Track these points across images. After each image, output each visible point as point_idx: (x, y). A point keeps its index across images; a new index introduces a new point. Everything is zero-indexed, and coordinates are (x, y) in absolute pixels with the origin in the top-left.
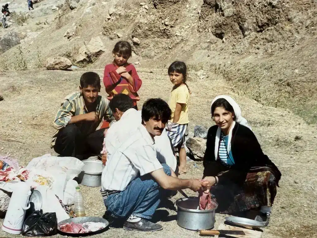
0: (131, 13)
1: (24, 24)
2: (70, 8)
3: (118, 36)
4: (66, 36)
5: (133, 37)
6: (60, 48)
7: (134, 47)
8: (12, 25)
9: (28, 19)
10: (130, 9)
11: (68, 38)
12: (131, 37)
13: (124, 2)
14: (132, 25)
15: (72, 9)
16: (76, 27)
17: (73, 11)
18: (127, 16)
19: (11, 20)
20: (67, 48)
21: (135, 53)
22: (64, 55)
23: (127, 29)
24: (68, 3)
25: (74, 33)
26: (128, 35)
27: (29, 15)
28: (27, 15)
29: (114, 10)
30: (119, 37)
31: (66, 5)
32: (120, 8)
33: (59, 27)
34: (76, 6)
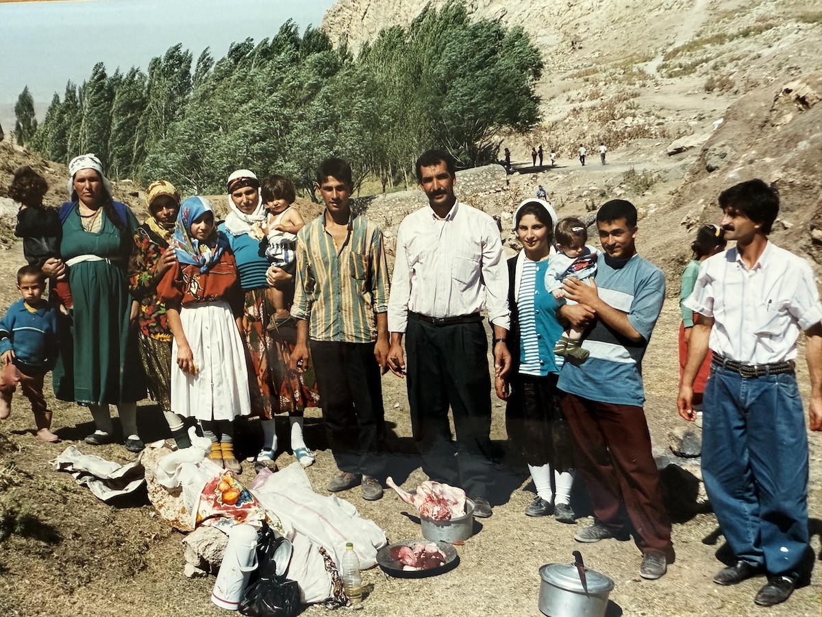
0: (815, 181)
1: (646, 193)
2: (707, 168)
3: (783, 225)
4: (684, 223)
5: (812, 228)
6: (668, 245)
7: (813, 249)
8: (624, 194)
9: (656, 184)
10: (814, 172)
11: (688, 227)
12: (809, 229)
13: (802, 159)
14: (815, 204)
15: (711, 170)
16: (704, 206)
17: (712, 175)
18: (806, 187)
19: (624, 186)
20: (681, 248)
21: (815, 260)
22: (673, 260)
23: (805, 212)
24: (704, 159)
25: (698, 218)
26: (805, 225)
27: (659, 177)
28: (655, 175)
29: (781, 175)
30: (786, 228)
31: (700, 162)
32: (793, 171)
33: (677, 206)
34: (719, 165)
